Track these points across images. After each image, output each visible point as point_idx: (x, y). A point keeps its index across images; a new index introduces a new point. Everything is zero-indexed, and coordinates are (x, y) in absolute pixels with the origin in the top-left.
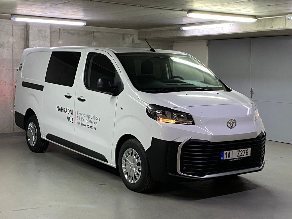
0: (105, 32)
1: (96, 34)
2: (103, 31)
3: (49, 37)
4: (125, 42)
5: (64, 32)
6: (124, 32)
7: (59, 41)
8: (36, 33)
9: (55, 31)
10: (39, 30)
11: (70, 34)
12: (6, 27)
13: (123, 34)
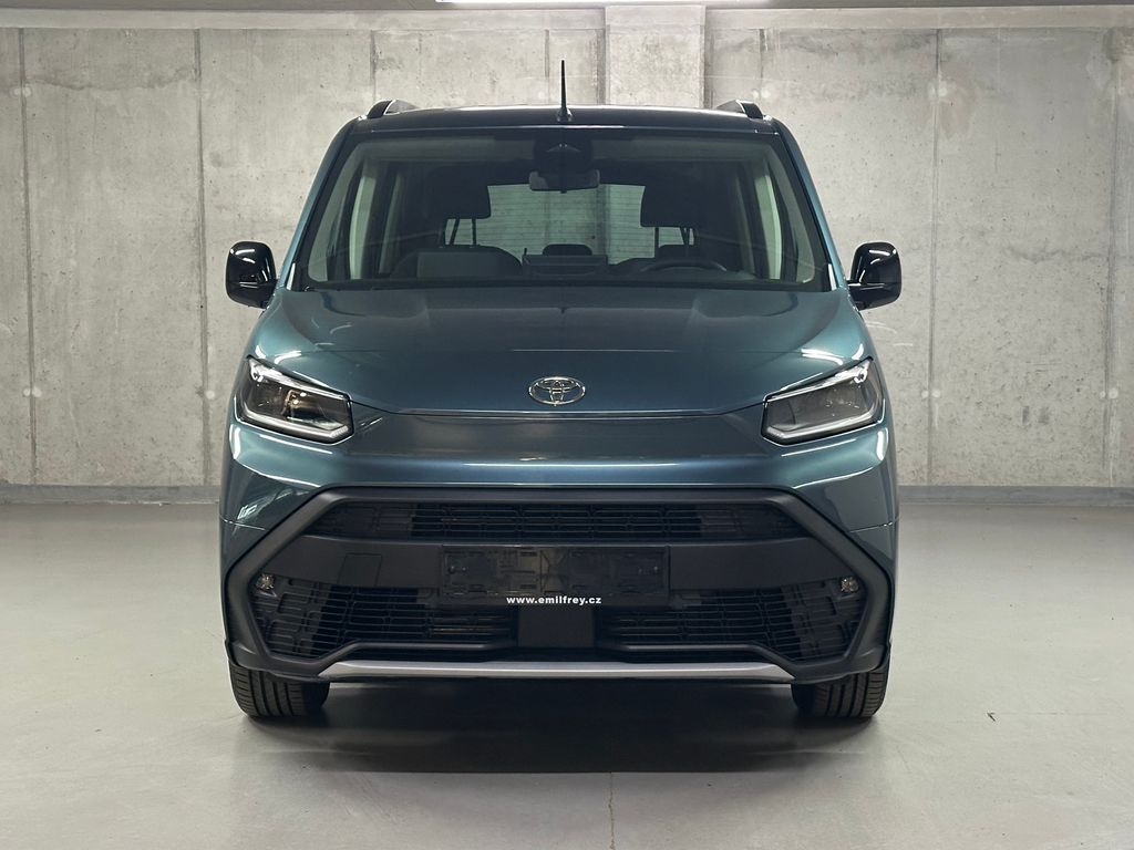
0: (1002, 29)
1: (950, 43)
2: (991, 26)
3: (697, 73)
4: (1120, 73)
5: (785, 47)
6: (1112, 24)
7: (759, 92)
8: (637, 56)
9: (740, 46)
10: (653, 41)
11: (813, 51)
12: (521, 41)
13: (1111, 32)
